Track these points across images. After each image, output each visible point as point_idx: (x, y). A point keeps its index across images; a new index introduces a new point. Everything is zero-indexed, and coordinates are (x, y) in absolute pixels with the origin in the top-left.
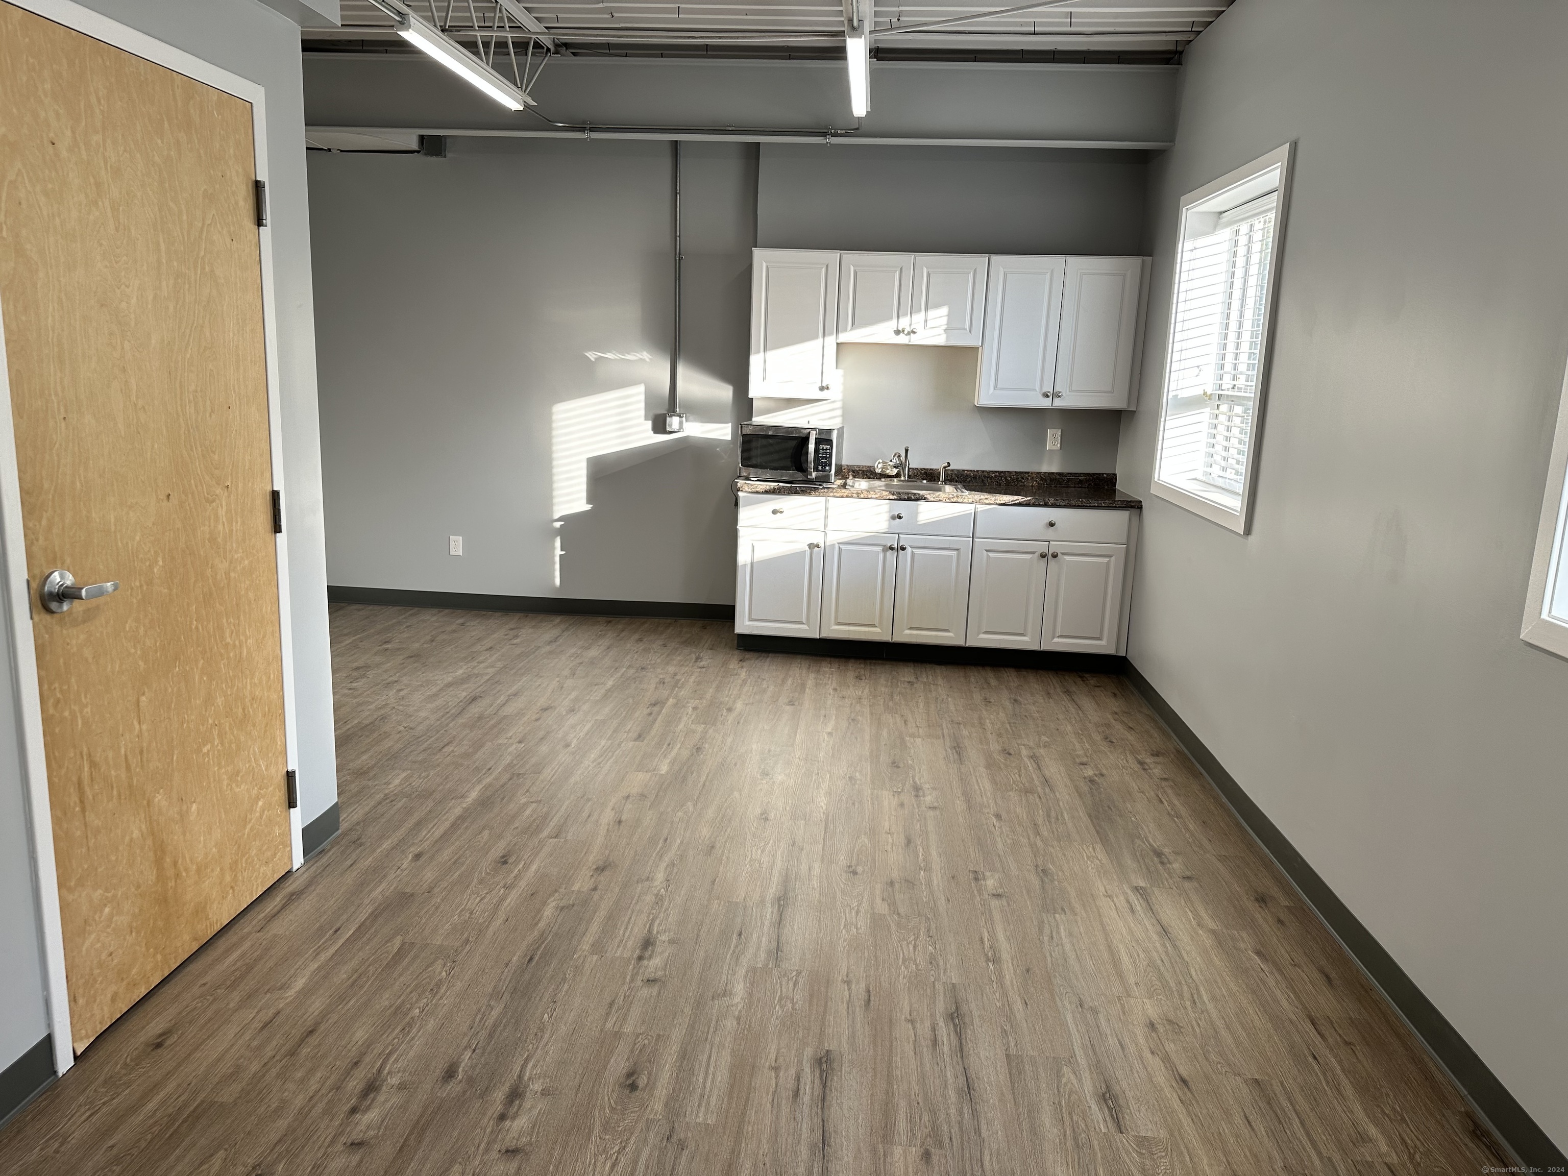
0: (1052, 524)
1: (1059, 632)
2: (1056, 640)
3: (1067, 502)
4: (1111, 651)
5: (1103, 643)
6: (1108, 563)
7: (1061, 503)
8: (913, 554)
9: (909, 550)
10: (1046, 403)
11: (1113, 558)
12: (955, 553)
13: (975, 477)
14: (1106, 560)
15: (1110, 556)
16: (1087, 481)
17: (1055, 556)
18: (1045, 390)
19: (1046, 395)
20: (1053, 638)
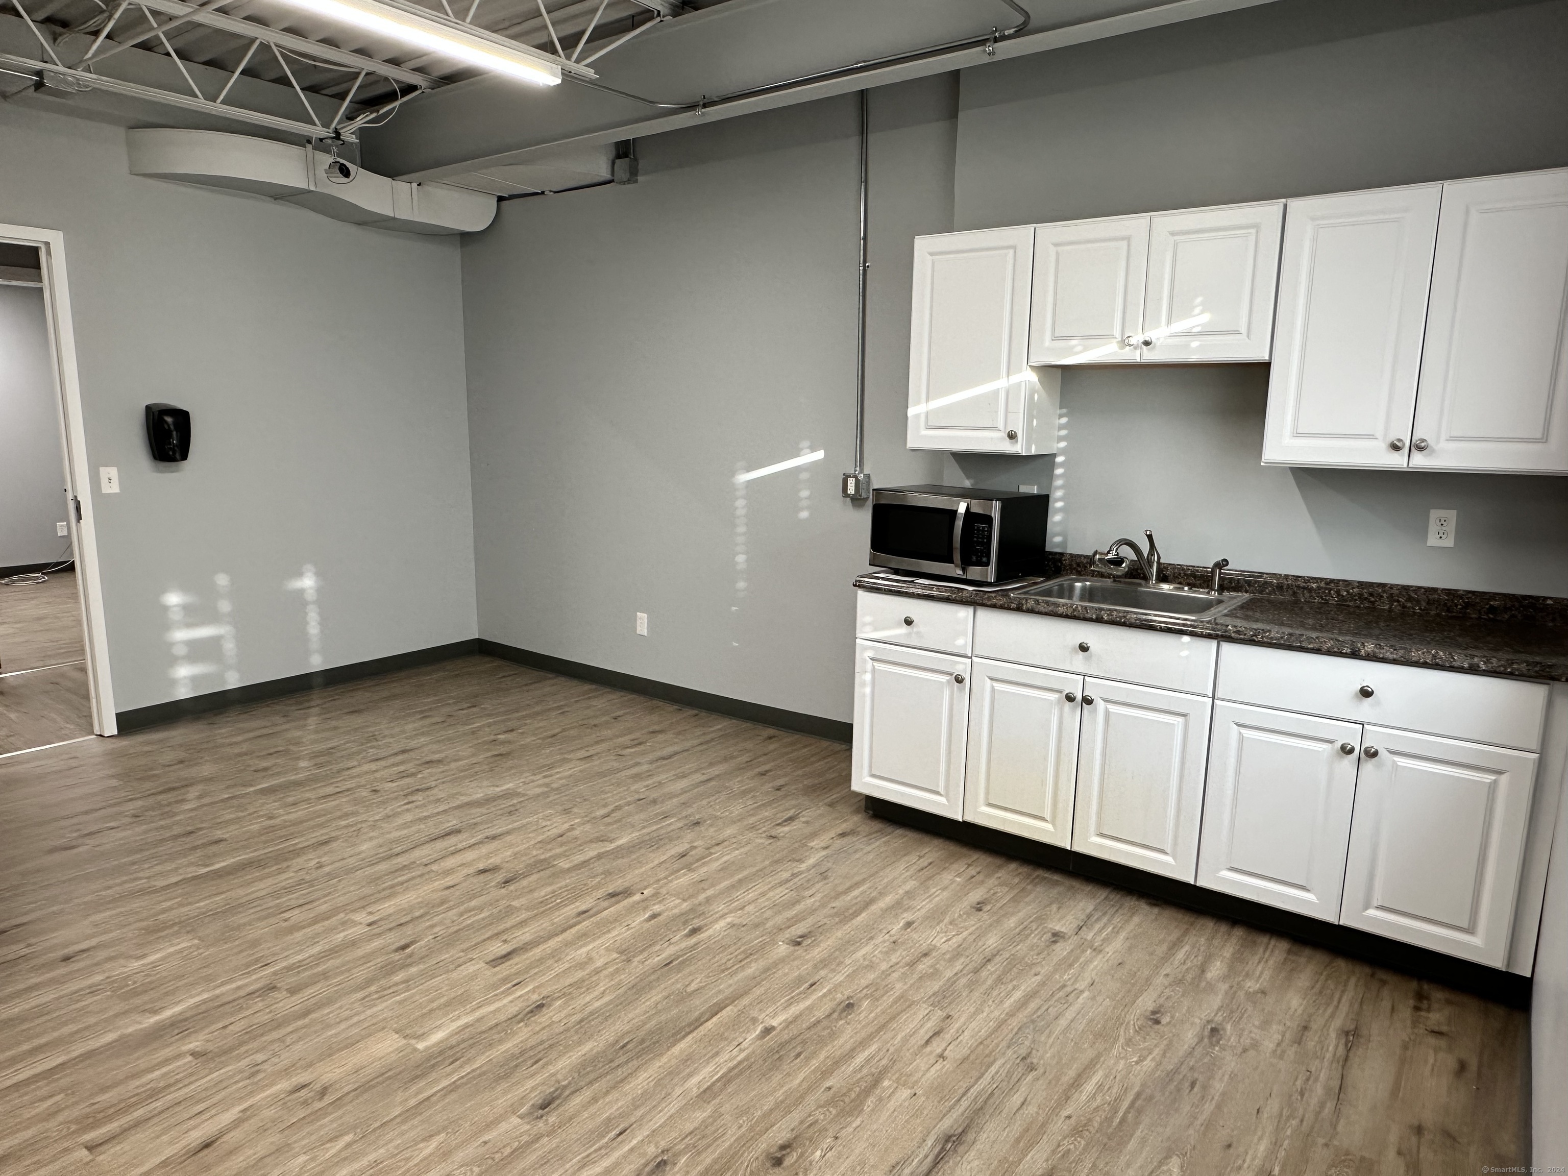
0: (1366, 693)
1: (1377, 900)
2: (1372, 912)
3: (1401, 652)
4: (1497, 961)
5: (1476, 940)
6: (1493, 786)
7: (1388, 655)
8: (1107, 713)
9: (1100, 705)
10: (1397, 461)
11: (1504, 779)
12: (1180, 720)
13: (1280, 587)
14: (1489, 778)
15: (1499, 773)
16: (1506, 609)
17: (1372, 754)
18: (1392, 437)
19: (1395, 447)
20: (1366, 907)
